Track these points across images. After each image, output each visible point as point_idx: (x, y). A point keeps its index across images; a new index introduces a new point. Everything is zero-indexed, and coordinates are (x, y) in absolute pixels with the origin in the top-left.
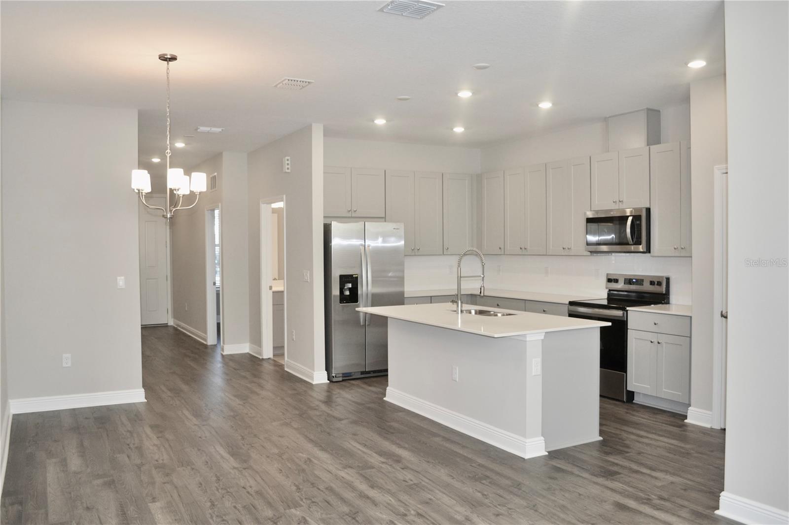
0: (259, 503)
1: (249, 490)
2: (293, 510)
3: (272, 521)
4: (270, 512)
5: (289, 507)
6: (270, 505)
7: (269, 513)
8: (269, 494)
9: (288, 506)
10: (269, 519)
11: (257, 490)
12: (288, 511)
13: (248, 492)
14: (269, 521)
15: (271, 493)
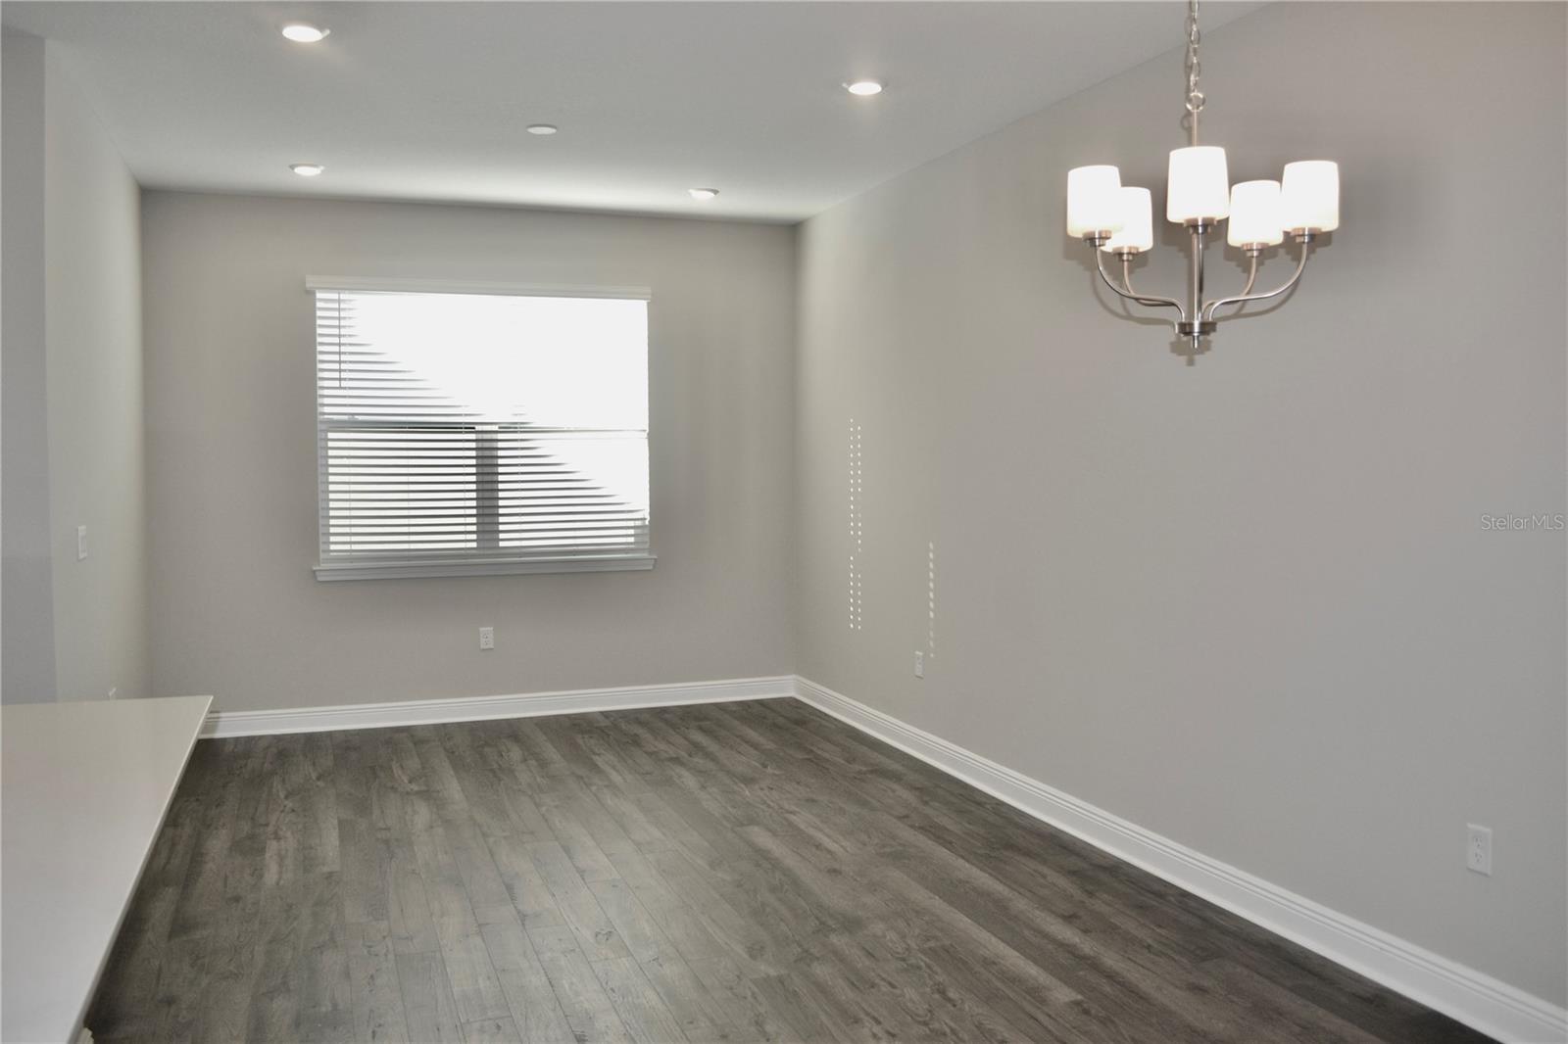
0: (845, 994)
1: (876, 1029)
2: (772, 972)
3: (811, 954)
4: (818, 972)
5: (781, 980)
6: (822, 989)
7: (821, 971)
8: (826, 1013)
9: (782, 983)
10: (818, 959)
11: (856, 1025)
12: (783, 972)
13: (878, 1022)
14: (818, 955)
15: (823, 1018)
